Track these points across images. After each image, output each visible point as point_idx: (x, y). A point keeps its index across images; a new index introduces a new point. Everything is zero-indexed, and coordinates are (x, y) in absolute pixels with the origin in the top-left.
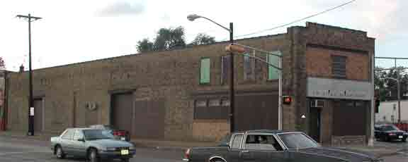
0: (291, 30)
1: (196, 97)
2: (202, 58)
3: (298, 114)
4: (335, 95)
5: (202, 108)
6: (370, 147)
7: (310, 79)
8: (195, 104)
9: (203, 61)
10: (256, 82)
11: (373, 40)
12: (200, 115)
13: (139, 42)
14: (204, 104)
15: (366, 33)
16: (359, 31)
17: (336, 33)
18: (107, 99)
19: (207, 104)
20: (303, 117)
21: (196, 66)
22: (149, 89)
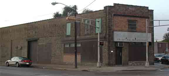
0: (105, 8)
1: (64, 42)
2: (67, 23)
3: (109, 50)
4: (129, 40)
5: (67, 48)
6: (146, 67)
7: (115, 32)
8: (64, 46)
9: (68, 24)
10: (90, 35)
11: (152, 11)
12: (67, 51)
13: (55, 14)
14: (68, 46)
15: (148, 7)
16: (144, 7)
17: (130, 8)
18: (26, 44)
19: (70, 46)
20: (112, 51)
21: (64, 26)
22: (44, 39)
